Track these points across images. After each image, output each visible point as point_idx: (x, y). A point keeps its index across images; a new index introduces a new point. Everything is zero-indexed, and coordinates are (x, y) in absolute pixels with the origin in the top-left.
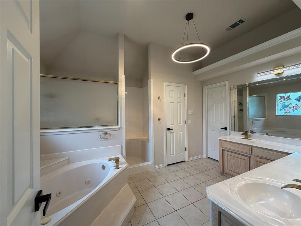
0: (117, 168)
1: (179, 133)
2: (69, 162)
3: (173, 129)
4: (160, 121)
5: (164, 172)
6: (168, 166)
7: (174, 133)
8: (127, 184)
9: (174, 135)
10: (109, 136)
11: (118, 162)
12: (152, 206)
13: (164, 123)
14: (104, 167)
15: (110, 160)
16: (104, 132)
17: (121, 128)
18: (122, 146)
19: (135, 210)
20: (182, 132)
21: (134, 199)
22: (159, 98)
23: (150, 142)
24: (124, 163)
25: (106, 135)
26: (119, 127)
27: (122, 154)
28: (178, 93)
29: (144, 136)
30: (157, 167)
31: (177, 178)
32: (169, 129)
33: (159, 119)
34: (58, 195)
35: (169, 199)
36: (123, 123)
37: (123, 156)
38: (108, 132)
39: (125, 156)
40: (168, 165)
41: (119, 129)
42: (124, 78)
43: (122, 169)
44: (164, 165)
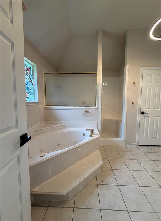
0: (91, 136)
1: (155, 118)
2: (64, 127)
3: (148, 113)
4: (134, 104)
5: (134, 150)
6: (140, 147)
7: (149, 117)
8: (99, 150)
9: (148, 119)
10: (89, 113)
11: (92, 133)
12: (116, 173)
13: (138, 106)
14: (84, 135)
15: (87, 130)
16: (85, 111)
17: (98, 108)
18: (98, 122)
19: (102, 171)
20: (159, 117)
21: (101, 163)
22: (134, 83)
23: (123, 122)
24: (98, 134)
25: (87, 113)
26: (96, 107)
27: (98, 128)
28: (158, 76)
29: (119, 118)
30: (128, 144)
31: (147, 159)
32: (143, 113)
33: (133, 103)
34: (58, 145)
35: (135, 174)
36: (99, 105)
37: (98, 130)
38: (88, 111)
39: (100, 130)
40: (139, 145)
41: (96, 109)
42: (102, 68)
43: (94, 138)
44: (135, 144)
